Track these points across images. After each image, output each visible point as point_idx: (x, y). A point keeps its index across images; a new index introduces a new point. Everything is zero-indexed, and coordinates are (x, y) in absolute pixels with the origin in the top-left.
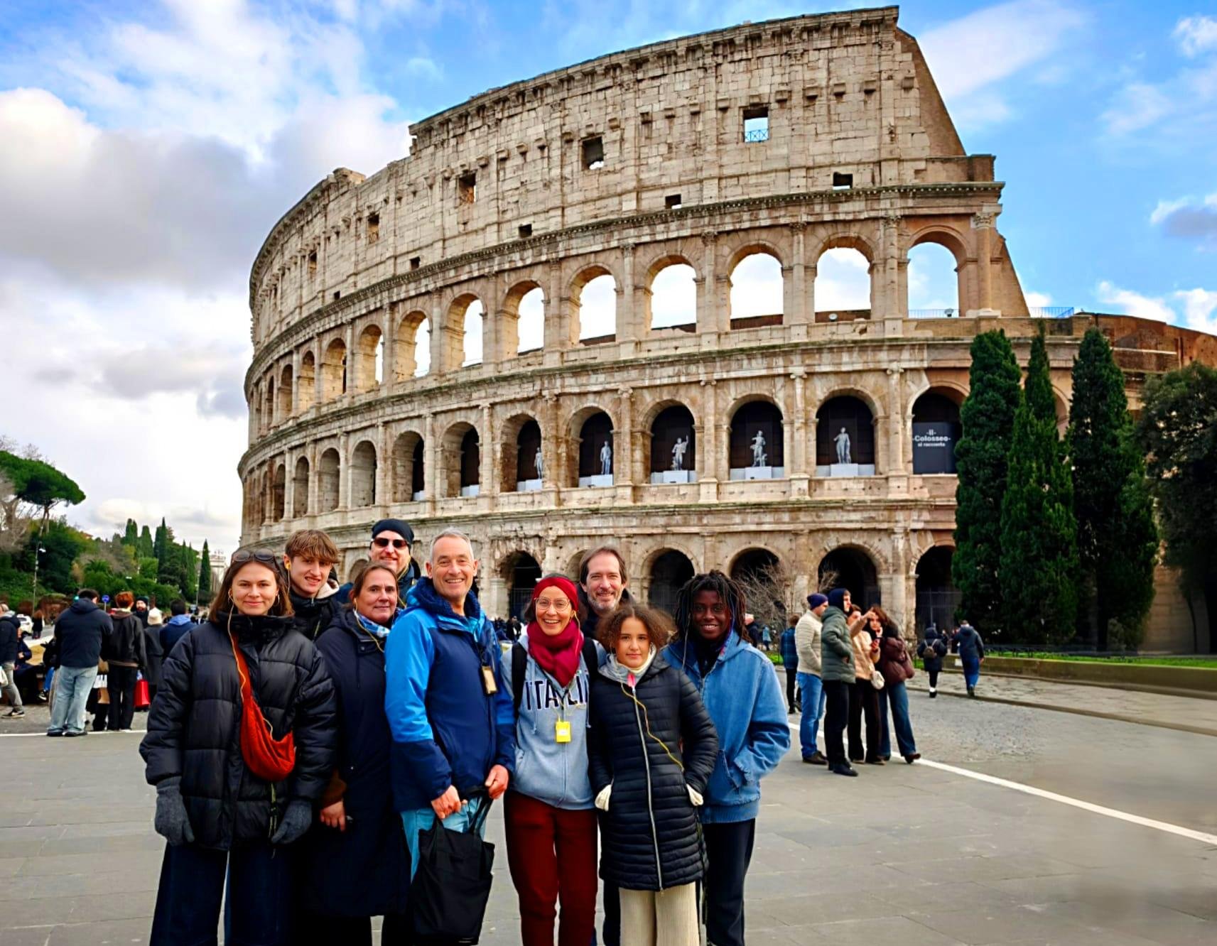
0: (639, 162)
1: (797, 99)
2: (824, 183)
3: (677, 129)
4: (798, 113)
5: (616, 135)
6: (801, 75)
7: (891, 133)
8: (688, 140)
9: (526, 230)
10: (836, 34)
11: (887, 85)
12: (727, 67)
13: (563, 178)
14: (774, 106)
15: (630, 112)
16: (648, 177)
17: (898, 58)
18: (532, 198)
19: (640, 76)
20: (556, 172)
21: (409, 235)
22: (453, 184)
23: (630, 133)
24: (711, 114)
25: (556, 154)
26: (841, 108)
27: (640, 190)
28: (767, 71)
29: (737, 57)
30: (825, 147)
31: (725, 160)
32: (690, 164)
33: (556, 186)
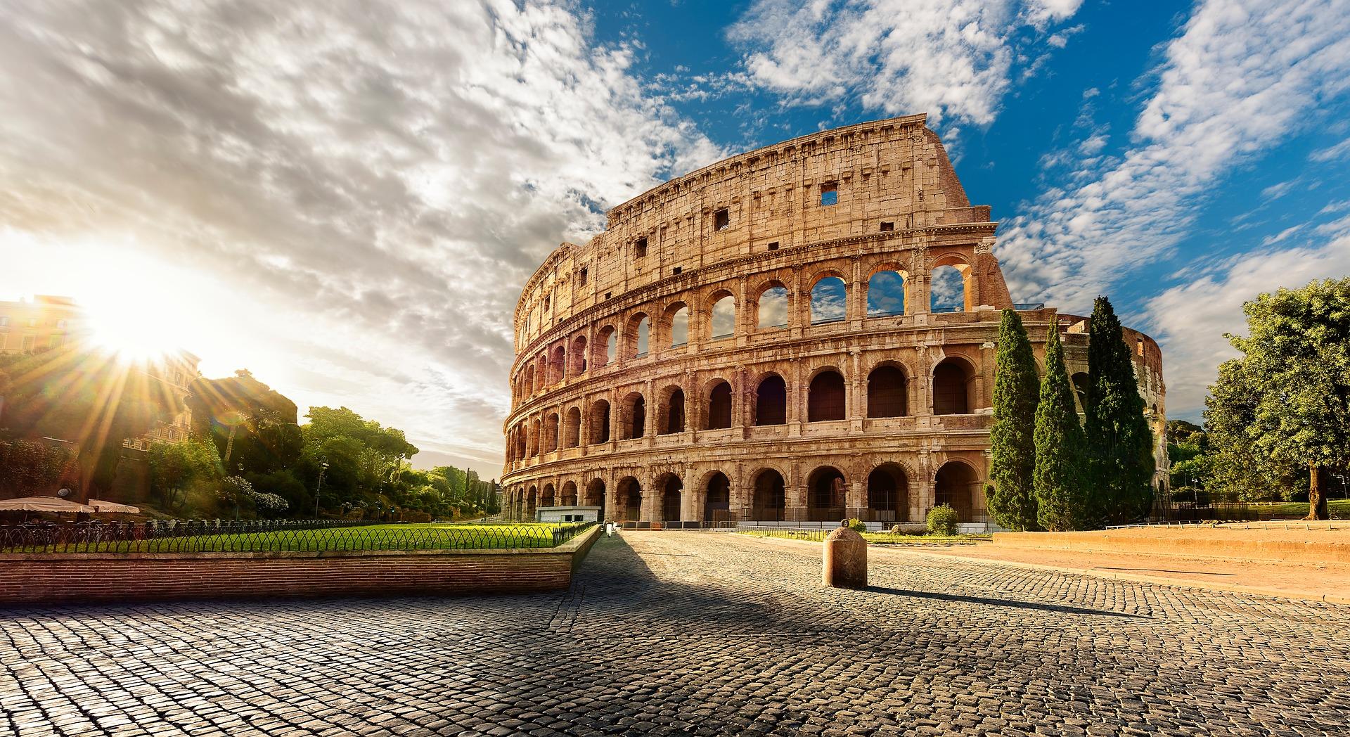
0: (752, 224)
1: (857, 177)
2: (875, 229)
3: (777, 202)
4: (858, 185)
5: (736, 207)
6: (859, 160)
7: (920, 194)
8: (784, 208)
9: (677, 271)
10: (884, 133)
11: (918, 164)
12: (810, 160)
13: (702, 237)
14: (842, 182)
15: (747, 192)
16: (757, 232)
17: (925, 147)
18: (682, 250)
19: (753, 169)
20: (698, 233)
21: (605, 280)
22: (633, 246)
23: (746, 205)
24: (801, 190)
25: (698, 222)
26: (887, 181)
27: (752, 240)
28: (837, 160)
29: (817, 153)
30: (876, 206)
31: (808, 218)
32: (785, 222)
33: (698, 242)
